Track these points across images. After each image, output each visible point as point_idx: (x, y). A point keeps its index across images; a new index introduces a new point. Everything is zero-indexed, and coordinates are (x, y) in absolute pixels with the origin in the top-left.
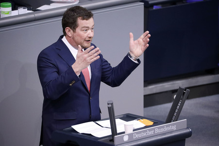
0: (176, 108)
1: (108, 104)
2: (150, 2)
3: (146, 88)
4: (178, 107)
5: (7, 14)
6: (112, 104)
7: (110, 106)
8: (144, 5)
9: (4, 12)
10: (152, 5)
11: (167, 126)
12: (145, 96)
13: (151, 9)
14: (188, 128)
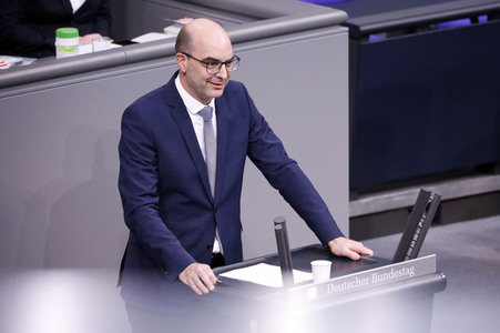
0: (412, 239)
1: (276, 224)
2: (362, 28)
3: (354, 203)
4: (416, 237)
5: (69, 50)
6: (283, 224)
7: (279, 227)
8: (350, 32)
9: (64, 47)
10: (367, 34)
11: (396, 269)
12: (351, 219)
13: (364, 43)
14: (438, 272)
